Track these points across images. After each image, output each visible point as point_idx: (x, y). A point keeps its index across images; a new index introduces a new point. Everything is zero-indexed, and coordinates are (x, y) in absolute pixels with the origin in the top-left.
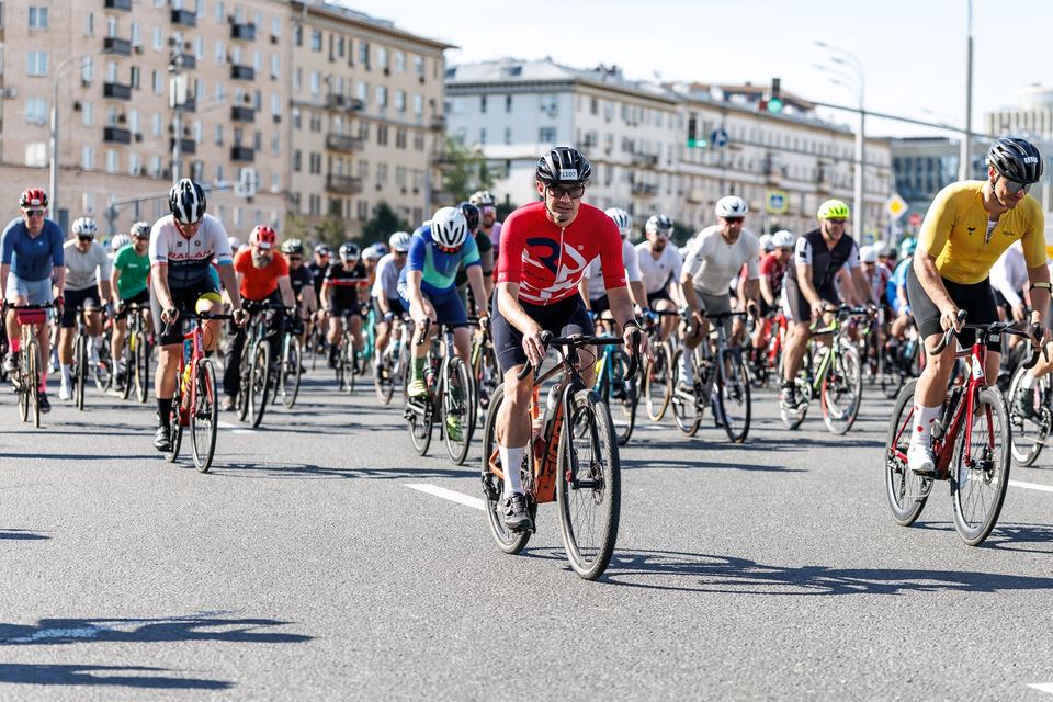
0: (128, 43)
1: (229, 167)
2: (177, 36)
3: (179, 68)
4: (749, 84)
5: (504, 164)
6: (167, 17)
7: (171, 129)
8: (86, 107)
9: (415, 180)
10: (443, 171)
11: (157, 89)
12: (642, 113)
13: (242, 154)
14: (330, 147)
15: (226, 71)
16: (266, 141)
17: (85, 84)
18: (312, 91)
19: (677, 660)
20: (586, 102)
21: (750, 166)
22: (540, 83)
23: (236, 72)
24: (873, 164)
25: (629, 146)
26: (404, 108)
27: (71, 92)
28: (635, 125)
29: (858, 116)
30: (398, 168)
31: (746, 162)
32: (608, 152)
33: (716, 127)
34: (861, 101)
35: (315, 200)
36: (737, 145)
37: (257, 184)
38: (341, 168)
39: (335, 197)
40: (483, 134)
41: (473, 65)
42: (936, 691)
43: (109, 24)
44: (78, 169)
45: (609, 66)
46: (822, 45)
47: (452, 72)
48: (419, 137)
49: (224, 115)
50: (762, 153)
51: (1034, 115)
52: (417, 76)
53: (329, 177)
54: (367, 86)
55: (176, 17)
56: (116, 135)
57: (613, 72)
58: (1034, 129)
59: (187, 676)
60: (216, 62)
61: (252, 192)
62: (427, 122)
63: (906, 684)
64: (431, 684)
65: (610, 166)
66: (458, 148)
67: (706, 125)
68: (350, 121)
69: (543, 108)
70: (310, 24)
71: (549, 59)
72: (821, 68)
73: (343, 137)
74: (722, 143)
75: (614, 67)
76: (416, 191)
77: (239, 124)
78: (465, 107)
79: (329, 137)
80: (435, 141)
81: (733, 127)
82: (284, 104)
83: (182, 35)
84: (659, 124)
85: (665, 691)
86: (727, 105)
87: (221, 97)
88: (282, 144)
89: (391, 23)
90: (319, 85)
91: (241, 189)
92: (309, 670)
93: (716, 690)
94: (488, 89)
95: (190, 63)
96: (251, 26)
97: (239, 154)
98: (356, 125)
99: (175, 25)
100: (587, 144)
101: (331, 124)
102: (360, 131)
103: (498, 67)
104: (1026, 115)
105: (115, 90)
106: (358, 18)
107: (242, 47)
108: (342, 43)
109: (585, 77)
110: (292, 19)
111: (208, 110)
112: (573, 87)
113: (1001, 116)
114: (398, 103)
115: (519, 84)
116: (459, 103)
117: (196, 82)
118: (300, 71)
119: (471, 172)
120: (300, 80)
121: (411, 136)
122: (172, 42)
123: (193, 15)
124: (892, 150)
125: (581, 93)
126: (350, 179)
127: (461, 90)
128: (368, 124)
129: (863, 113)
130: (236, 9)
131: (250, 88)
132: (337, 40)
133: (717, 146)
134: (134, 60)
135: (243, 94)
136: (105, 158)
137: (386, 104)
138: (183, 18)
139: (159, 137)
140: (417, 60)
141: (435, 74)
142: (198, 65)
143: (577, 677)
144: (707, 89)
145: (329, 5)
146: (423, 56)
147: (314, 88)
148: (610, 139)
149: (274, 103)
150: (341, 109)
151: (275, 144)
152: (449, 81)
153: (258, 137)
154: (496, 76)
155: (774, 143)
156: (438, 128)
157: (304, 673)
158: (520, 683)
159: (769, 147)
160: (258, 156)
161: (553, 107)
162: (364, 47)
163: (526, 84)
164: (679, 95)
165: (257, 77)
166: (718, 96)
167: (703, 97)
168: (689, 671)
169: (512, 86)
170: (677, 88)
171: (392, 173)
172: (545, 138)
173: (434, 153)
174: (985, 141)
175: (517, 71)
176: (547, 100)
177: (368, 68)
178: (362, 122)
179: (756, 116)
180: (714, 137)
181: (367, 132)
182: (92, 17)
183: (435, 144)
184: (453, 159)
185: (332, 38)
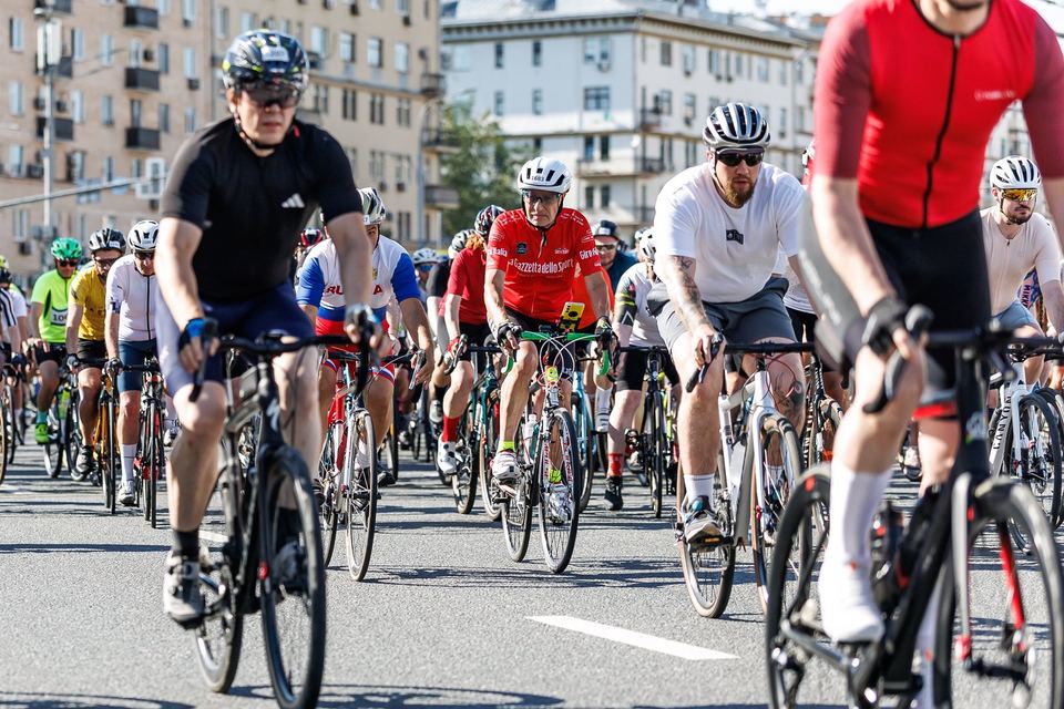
1: (124, 159)
5: (531, 143)
7: (38, 104)
9: (399, 172)
10: (440, 154)
11: (15, 47)
12: (739, 61)
13: (142, 138)
15: (117, 15)
16: (176, 119)
20: (654, 45)
22: (583, 21)
23: (132, 17)
26: (380, 64)
28: (729, 79)
30: (374, 153)
32: (688, 122)
40: (499, 100)
47: (451, 8)
48: (405, 107)
49: (114, 81)
52: (400, 14)
54: (325, 31)
62: (415, 84)
65: (692, 142)
66: (460, 122)
69: (589, 58)
76: (400, 187)
77: (136, 93)
78: (470, 61)
80: (428, 111)
82: (204, 61)
84: (765, 78)
87: (111, 53)
88: (201, 121)
91: (145, 190)
94: (506, 32)
95: (66, 3)
97: (137, 139)
100: (657, 111)
102: (317, 99)
109: (652, 11)
111: (91, 73)
112: (633, 26)
114: (373, 56)
115: (552, 23)
116: (461, 54)
117: (73, 32)
118: (225, 11)
119: (483, 157)
120: (225, 28)
121: (391, 105)
125: (645, 34)
127: (465, 35)
128: (327, 88)
131: (152, 39)
135: (142, 49)
137: (353, 59)
139: (20, 116)
141: (427, 12)
142: (76, 6)
148: (692, 101)
149: (188, 62)
151: (190, 122)
152: (447, 21)
153: (165, 112)
154: (517, 12)
156: (431, 93)
160: (164, 139)
161: (605, 56)
163: (562, 22)
164: (793, 33)
165: (162, 23)
169: (541, 25)
170: (791, 23)
171: (364, 161)
172: (592, 103)
173: (426, 129)
175: (549, 3)
176: (594, 45)
177: (327, 6)
178: (318, 86)
181: (326, 101)
183: (427, 118)
184: (455, 138)
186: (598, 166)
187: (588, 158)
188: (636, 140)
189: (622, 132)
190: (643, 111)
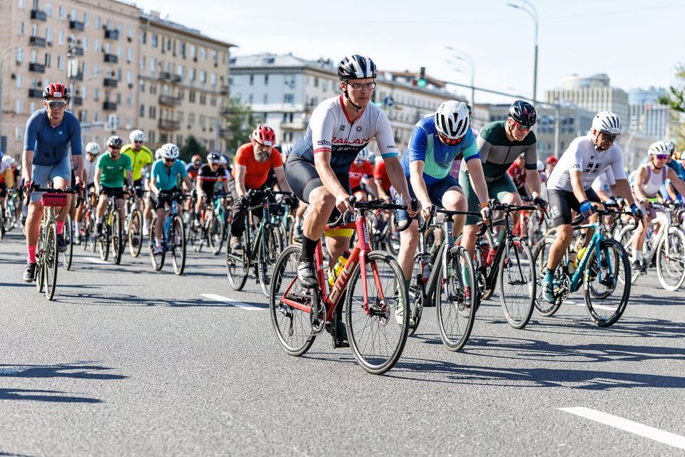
0: (44, 40)
1: (102, 114)
2: (73, 37)
3: (73, 55)
4: (407, 71)
5: (263, 115)
6: (67, 25)
8: (18, 77)
9: (211, 124)
10: (227, 118)
11: (60, 68)
13: (110, 106)
14: (161, 103)
15: (101, 57)
16: (123, 99)
17: (18, 63)
18: (151, 70)
19: (355, 392)
20: (312, 79)
21: (407, 119)
22: (285, 68)
23: (107, 58)
24: (478, 119)
26: (205, 81)
27: (10, 67)
29: (471, 90)
30: (201, 116)
31: (405, 116)
33: (388, 95)
34: (472, 82)
35: (152, 134)
36: (400, 106)
37: (118, 124)
38: (167, 115)
39: (163, 132)
40: (251, 97)
41: (245, 57)
42: (504, 411)
43: (33, 29)
44: (13, 113)
45: (326, 59)
46: (450, 48)
47: (234, 61)
48: (214, 98)
49: (99, 83)
50: (414, 111)
51: (573, 92)
52: (213, 62)
53: (161, 120)
54: (184, 68)
55: (72, 25)
56: (35, 93)
57: (328, 62)
58: (573, 101)
59: (69, 395)
60: (95, 51)
61: (115, 128)
62: (218, 89)
63: (487, 407)
64: (211, 402)
66: (236, 105)
67: (381, 94)
68: (173, 88)
69: (286, 83)
70: (151, 31)
71: (291, 54)
72: (449, 62)
73: (169, 98)
74: (390, 105)
75: (329, 60)
76: (211, 130)
77: (108, 88)
78: (240, 84)
79: (161, 97)
80: (223, 100)
81: (398, 96)
82: (135, 77)
83: (76, 36)
85: (347, 408)
86: (394, 83)
87: (98, 72)
88: (133, 101)
89: (198, 31)
90: (155, 67)
91: (108, 127)
92: (140, 394)
93: (377, 408)
94: (254, 71)
95: (80, 52)
96: (116, 32)
97: (108, 106)
98: (177, 91)
99: (72, 30)
101: (162, 90)
102: (179, 94)
103: (261, 58)
104: (568, 92)
105: (36, 67)
106: (179, 28)
107: (111, 43)
108: (169, 43)
109: (311, 65)
110: (141, 27)
111: (90, 80)
112: (304, 71)
113: (554, 93)
114: (201, 78)
115: (273, 68)
116: (237, 79)
117: (83, 64)
118: (144, 58)
119: (243, 119)
120: (144, 64)
121: (209, 98)
122: (70, 40)
123: (82, 24)
124: (490, 111)
125: (309, 75)
126: (172, 122)
127: (239, 71)
128: (183, 90)
129: (473, 88)
130: (108, 21)
131: (115, 67)
132: (166, 40)
133: (387, 106)
134: (47, 50)
135: (111, 71)
136: (29, 107)
137: (194, 78)
138: (77, 26)
140: (213, 53)
141: (224, 62)
142: (85, 54)
143: (296, 400)
144: (383, 74)
145: (162, 20)
146: (217, 51)
147: (152, 68)
149: (129, 77)
150: (168, 81)
151: (129, 101)
152: (232, 66)
153: (119, 96)
154: (259, 64)
155: (421, 105)
156: (225, 93)
157: (137, 395)
158: (263, 403)
159: (418, 108)
160: (119, 108)
161: (293, 82)
162: (182, 45)
163: (277, 68)
165: (119, 61)
167: (380, 78)
168: (361, 398)
169: (268, 69)
171: (197, 119)
172: (287, 100)
173: (222, 108)
174: (545, 106)
175: (272, 61)
176: (289, 78)
177: (184, 57)
178: (180, 89)
179: (411, 90)
180: (386, 101)
181: (183, 95)
182: (23, 24)
183: (223, 103)
184: (233, 112)
185: (163, 39)
186: (289, 125)
187: (284, 121)
188: (304, 116)
189: (298, 112)
190: (307, 105)
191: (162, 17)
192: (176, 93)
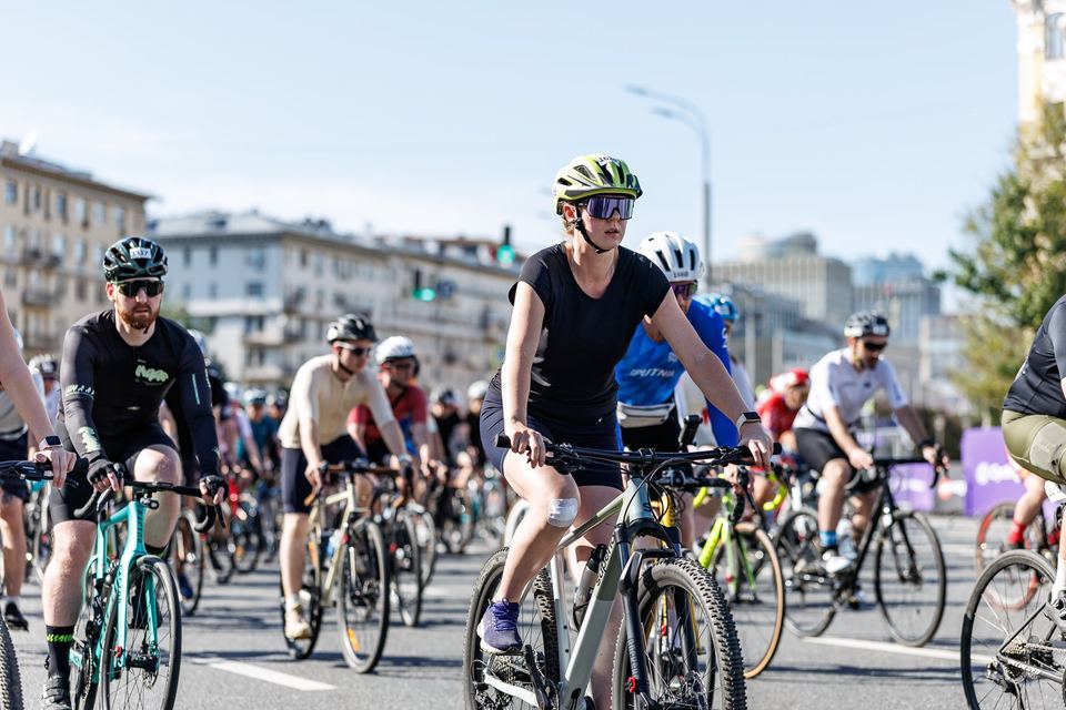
4: (463, 236)
5: (206, 322)
14: (26, 304)
18: (7, 245)
20: (295, 255)
21: (467, 322)
22: (246, 236)
25: (340, 301)
31: (464, 314)
32: (320, 305)
38: (38, 326)
40: (187, 289)
41: (174, 219)
45: (316, 220)
47: (153, 225)
50: (479, 304)
52: (116, 229)
54: (66, 242)
57: (322, 224)
65: (321, 322)
68: (47, 277)
69: (250, 262)
70: (5, 175)
71: (256, 212)
73: (40, 294)
75: (323, 220)
79: (25, 293)
84: (371, 276)
86: (442, 257)
89: (89, 175)
90: (14, 240)
94: (192, 243)
98: (53, 281)
100: (296, 301)
101: (27, 279)
102: (58, 287)
103: (204, 219)
106: (55, 170)
108: (38, 195)
109: (296, 230)
112: (281, 240)
114: (97, 257)
115: (224, 237)
125: (290, 247)
126: (47, 339)
128: (66, 280)
132: (32, 194)
137: (84, 258)
140: (117, 213)
141: (136, 224)
144: (420, 242)
145: (24, 157)
146: (125, 208)
147: (8, 240)
148: (321, 294)
150: (37, 264)
154: (199, 229)
159: (487, 298)
161: (261, 261)
162: (61, 200)
163: (231, 237)
164: (391, 248)
166: (432, 248)
167: (414, 249)
169: (216, 238)
170: (390, 242)
172: (252, 293)
175: (222, 223)
176: (254, 253)
177: (65, 221)
178: (59, 278)
179: (472, 269)
181: (65, 288)
185: (27, 192)
186: (256, 337)
187: (248, 330)
188: (282, 321)
189: (273, 315)
190: (289, 300)
191: (24, 150)
192: (52, 284)
